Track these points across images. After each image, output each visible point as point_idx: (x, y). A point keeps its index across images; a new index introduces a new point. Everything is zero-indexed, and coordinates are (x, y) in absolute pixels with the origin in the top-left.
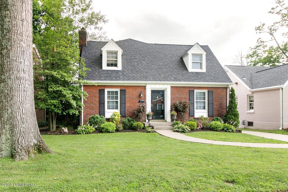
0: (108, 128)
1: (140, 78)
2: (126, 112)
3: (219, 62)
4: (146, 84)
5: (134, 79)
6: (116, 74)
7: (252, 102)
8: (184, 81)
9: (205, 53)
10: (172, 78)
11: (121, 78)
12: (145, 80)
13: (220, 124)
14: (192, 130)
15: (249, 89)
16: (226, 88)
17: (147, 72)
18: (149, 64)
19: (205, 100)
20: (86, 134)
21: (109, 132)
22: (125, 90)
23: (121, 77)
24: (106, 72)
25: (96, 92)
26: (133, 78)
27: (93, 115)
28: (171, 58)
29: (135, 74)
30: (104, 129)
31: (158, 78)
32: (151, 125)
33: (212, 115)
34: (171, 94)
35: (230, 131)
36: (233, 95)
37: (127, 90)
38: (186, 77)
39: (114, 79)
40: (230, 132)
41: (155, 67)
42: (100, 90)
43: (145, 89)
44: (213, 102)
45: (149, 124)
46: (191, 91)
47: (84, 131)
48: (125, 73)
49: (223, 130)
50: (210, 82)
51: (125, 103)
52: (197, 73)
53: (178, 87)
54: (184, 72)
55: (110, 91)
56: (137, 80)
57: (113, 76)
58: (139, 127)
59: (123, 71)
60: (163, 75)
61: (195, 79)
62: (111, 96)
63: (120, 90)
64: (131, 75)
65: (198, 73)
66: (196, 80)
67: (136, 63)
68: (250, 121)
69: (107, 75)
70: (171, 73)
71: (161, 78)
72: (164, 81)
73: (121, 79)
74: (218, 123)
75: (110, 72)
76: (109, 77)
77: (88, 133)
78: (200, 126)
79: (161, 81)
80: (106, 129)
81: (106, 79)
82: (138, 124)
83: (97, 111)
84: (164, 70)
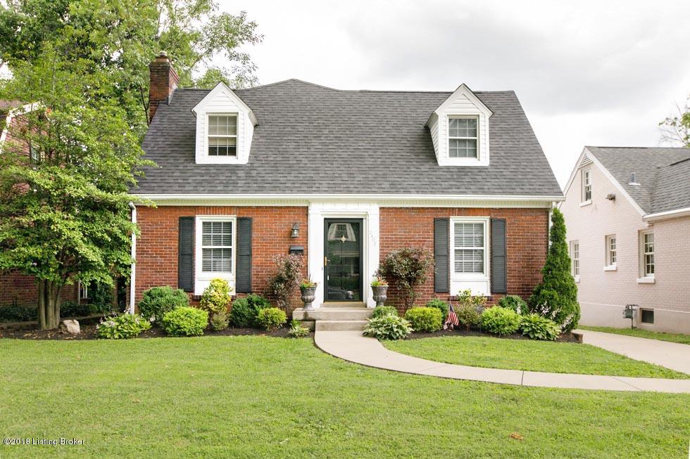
0: (181, 322)
1: (293, 185)
2: (254, 278)
3: (536, 138)
4: (307, 201)
5: (275, 189)
6: (229, 175)
7: (651, 251)
8: (418, 192)
9: (488, 114)
10: (386, 185)
11: (239, 185)
12: (304, 192)
13: (512, 315)
14: (425, 332)
15: (642, 213)
16: (546, 211)
17: (316, 170)
18: (330, 147)
19: (483, 246)
20: (120, 337)
21: (184, 334)
22: (250, 220)
23: (241, 183)
24: (203, 172)
25: (172, 223)
26: (273, 185)
27: (151, 288)
28: (397, 127)
29: (282, 175)
30: (169, 326)
31: (342, 186)
32: (310, 316)
33: (501, 288)
34: (382, 230)
35: (540, 337)
36: (559, 232)
37: (256, 220)
38: (426, 180)
39: (219, 188)
40: (538, 339)
41: (344, 155)
42: (181, 219)
43: (307, 215)
44: (505, 252)
45: (306, 314)
46: (440, 219)
47: (118, 330)
48: (254, 173)
49: (520, 332)
50: (494, 193)
51: (250, 255)
52: (462, 169)
53: (401, 208)
54: (426, 167)
55: (221, 223)
56: (284, 191)
57: (218, 182)
58: (270, 322)
59: (248, 169)
60: (360, 177)
61: (451, 187)
62: (212, 234)
63: (238, 219)
64: (270, 179)
65: (467, 170)
66: (455, 190)
67: (292, 145)
68: (647, 307)
69: (205, 178)
70: (386, 171)
71: (352, 186)
72: (359, 192)
73: (240, 189)
74: (507, 313)
75: (215, 171)
76: (206, 184)
77: (125, 338)
78: (453, 321)
79: (351, 192)
80: (177, 325)
81: (198, 188)
82: (267, 313)
83: (174, 275)
84: (366, 163)
